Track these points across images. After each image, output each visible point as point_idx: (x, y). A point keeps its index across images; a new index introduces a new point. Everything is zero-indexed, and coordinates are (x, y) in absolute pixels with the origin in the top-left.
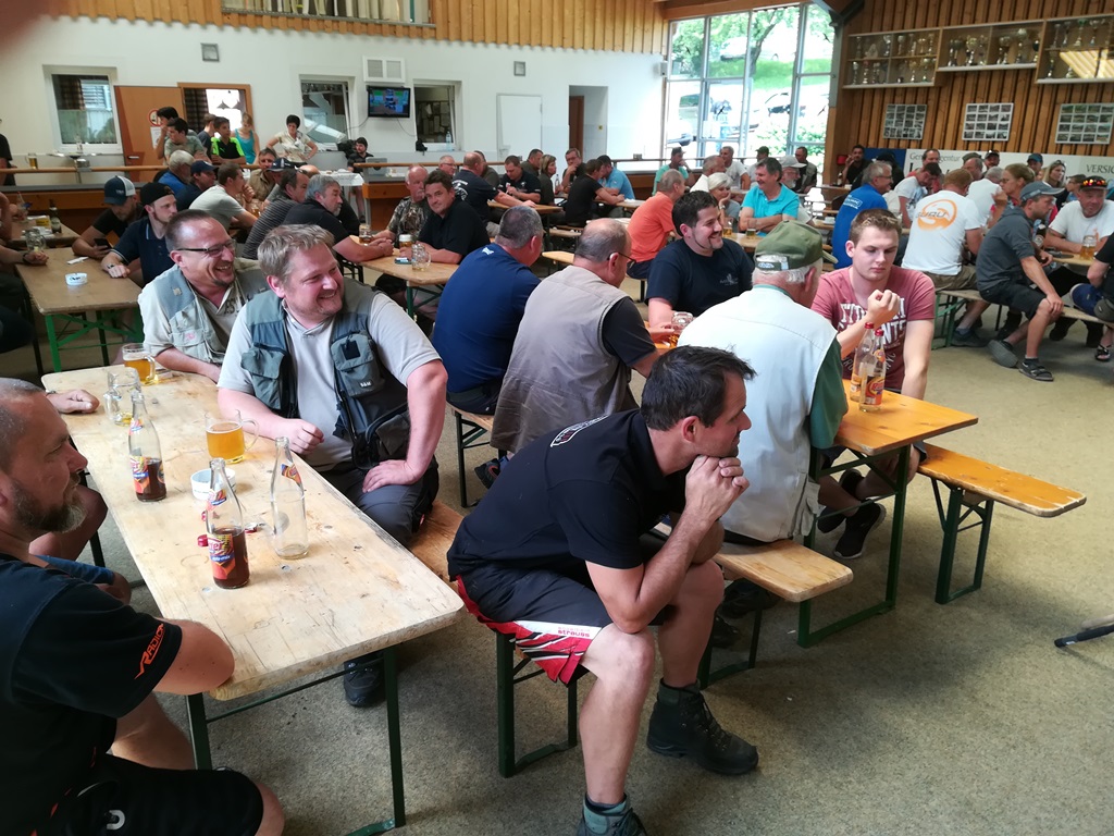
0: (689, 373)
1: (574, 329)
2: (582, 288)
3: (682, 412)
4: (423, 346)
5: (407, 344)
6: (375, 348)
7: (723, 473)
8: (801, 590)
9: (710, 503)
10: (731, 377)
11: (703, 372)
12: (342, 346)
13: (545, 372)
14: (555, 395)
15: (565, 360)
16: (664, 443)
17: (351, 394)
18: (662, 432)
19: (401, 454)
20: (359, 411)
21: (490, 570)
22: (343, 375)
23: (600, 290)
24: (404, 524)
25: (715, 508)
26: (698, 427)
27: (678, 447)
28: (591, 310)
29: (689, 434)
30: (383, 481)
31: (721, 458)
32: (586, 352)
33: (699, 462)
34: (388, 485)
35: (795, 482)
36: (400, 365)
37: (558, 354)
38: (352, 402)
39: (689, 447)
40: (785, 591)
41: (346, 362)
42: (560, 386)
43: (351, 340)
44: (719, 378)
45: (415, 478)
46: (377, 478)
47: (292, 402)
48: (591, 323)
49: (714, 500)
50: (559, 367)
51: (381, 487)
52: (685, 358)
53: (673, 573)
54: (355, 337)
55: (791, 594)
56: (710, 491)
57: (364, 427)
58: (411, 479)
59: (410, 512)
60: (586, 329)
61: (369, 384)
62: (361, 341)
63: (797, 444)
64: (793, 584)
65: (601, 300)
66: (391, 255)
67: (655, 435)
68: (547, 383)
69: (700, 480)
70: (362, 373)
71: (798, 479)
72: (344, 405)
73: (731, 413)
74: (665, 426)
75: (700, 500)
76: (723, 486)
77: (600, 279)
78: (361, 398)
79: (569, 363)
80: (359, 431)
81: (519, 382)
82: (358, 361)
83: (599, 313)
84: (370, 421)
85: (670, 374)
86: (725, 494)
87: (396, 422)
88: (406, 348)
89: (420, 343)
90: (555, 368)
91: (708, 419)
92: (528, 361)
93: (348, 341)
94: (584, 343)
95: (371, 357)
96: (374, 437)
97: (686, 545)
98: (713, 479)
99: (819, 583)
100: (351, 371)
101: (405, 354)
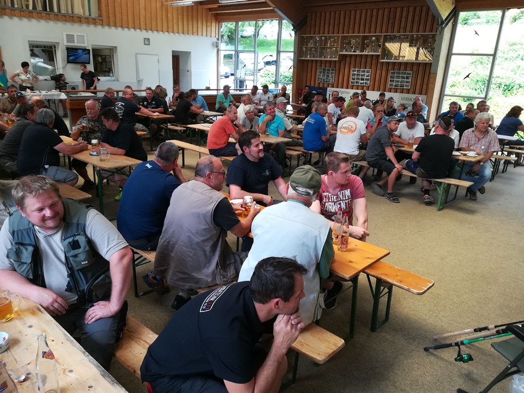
1: (198, 215)
2: (202, 193)
3: (273, 296)
4: (118, 239)
5: (108, 239)
6: (90, 243)
7: (293, 323)
9: (287, 340)
10: (297, 276)
12: (70, 243)
13: (183, 238)
14: (190, 250)
15: (194, 232)
16: (262, 310)
17: (76, 268)
18: (261, 305)
19: (107, 297)
20: (81, 278)
21: (166, 380)
22: (71, 259)
23: (211, 195)
24: (112, 342)
25: (289, 342)
26: (281, 303)
27: (270, 311)
28: (207, 206)
29: (277, 306)
30: (97, 317)
31: (291, 314)
32: (205, 227)
33: (280, 318)
34: (100, 319)
36: (105, 250)
37: (190, 228)
38: (76, 273)
39: (275, 311)
41: (72, 251)
42: (192, 245)
43: (75, 239)
45: (116, 312)
46: (93, 315)
47: (40, 273)
48: (207, 212)
49: (289, 338)
50: (191, 235)
51: (96, 320)
53: (270, 380)
54: (77, 238)
56: (287, 333)
57: (84, 286)
58: (113, 313)
59: (114, 333)
60: (205, 215)
61: (87, 262)
62: (81, 240)
65: (212, 200)
66: (87, 149)
67: (257, 305)
68: (185, 244)
69: (282, 328)
70: (82, 257)
72: (71, 274)
73: (297, 294)
75: (282, 338)
76: (294, 330)
77: (210, 188)
78: (83, 270)
79: (196, 233)
80: (81, 289)
81: (169, 242)
82: (80, 250)
83: (211, 207)
84: (87, 281)
86: (295, 334)
87: (102, 280)
88: (108, 242)
89: (116, 238)
90: (188, 236)
91: (286, 299)
92: (174, 232)
93: (73, 240)
94: (204, 223)
95: (87, 248)
96: (90, 291)
97: (276, 363)
98: (289, 327)
100: (75, 256)
101: (108, 245)
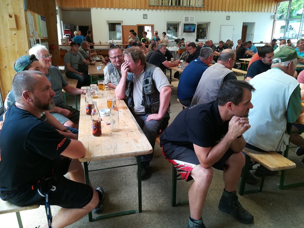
0: (231, 87)
1: (214, 81)
2: (218, 69)
3: (228, 100)
4: (165, 82)
5: (161, 81)
6: (153, 81)
7: (241, 122)
8: (274, 167)
9: (235, 131)
11: (236, 87)
12: (145, 80)
13: (204, 94)
14: (207, 101)
15: (211, 90)
16: (223, 110)
17: (146, 94)
18: (222, 107)
19: (157, 112)
20: (148, 98)
22: (144, 88)
23: (224, 70)
24: (155, 131)
25: (237, 133)
26: (233, 106)
27: (227, 112)
28: (220, 75)
29: (230, 107)
30: (151, 119)
31: (241, 117)
32: (217, 88)
33: (234, 117)
34: (152, 120)
35: (279, 133)
36: (159, 87)
37: (208, 88)
38: (146, 96)
39: (230, 112)
40: (268, 166)
41: (145, 85)
42: (209, 98)
43: (147, 79)
44: (241, 89)
45: (160, 119)
46: (149, 118)
47: (132, 95)
48: (220, 79)
49: (237, 130)
50: (209, 92)
51: (150, 120)
52: (231, 83)
53: (220, 151)
54: (148, 78)
55: (270, 168)
56: (236, 127)
57: (149, 104)
58: (158, 119)
59: (157, 128)
60: (218, 81)
61: (151, 91)
62: (150, 79)
63: (281, 120)
64: (272, 165)
65: (224, 73)
67: (220, 108)
68: (205, 97)
69: (233, 123)
70: (149, 88)
71: (280, 132)
72: (144, 97)
73: (245, 102)
74: (223, 105)
75: (232, 129)
76: (240, 126)
77: (224, 67)
78: (149, 95)
79: (212, 91)
80: (147, 104)
81: (197, 97)
82: (148, 84)
83: (223, 76)
84: (150, 102)
85: (225, 87)
86: (241, 129)
87: (157, 103)
88: (161, 82)
90: (207, 93)
91: (236, 103)
92: (200, 90)
93: (146, 79)
94: (217, 85)
95: (152, 84)
96: (151, 106)
97: (226, 143)
98: (237, 123)
99: (281, 166)
100: (146, 87)
101: (160, 84)
